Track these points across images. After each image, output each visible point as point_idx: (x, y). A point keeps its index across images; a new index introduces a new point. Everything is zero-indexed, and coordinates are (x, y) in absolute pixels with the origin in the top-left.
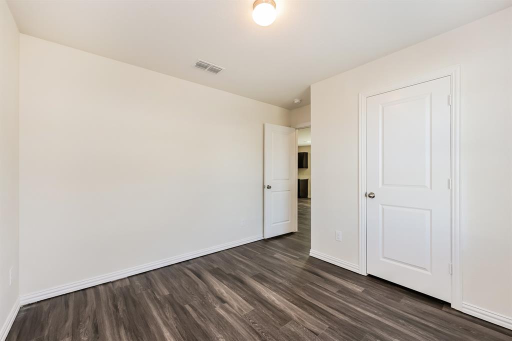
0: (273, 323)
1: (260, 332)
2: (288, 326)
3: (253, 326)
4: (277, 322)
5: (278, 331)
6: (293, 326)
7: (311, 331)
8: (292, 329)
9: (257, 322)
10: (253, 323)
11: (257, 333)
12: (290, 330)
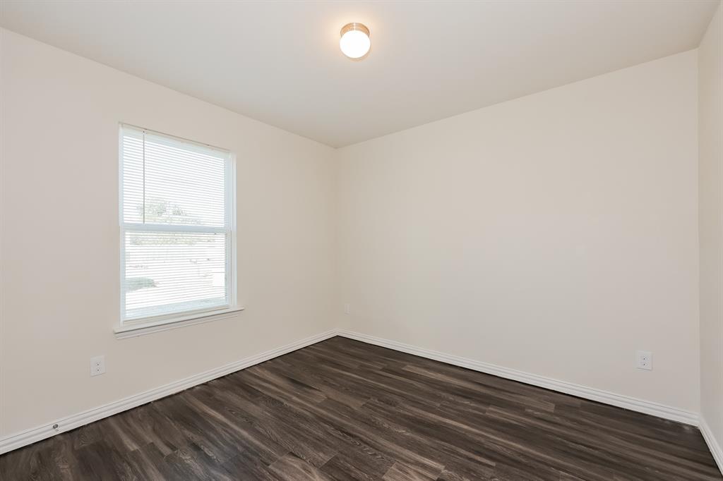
0: (348, 459)
1: (363, 445)
2: (327, 458)
3: (374, 451)
4: (342, 462)
5: (341, 450)
6: (320, 459)
7: (295, 456)
8: (321, 454)
9: (370, 457)
10: (375, 454)
11: (365, 443)
12: (324, 453)
